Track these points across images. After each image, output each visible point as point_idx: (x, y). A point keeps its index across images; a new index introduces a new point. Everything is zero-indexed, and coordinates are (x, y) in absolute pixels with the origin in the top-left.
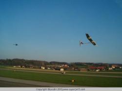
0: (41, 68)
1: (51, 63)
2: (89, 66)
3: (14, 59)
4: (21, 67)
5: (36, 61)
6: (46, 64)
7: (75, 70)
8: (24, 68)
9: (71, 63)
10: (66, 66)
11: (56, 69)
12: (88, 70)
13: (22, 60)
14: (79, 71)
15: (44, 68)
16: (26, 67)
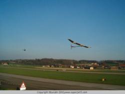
0: (70, 67)
1: (80, 62)
2: (120, 63)
3: (42, 59)
4: (51, 66)
5: (65, 60)
6: (75, 63)
7: (105, 68)
8: (53, 68)
9: (101, 61)
10: (96, 64)
11: (85, 68)
12: (119, 68)
13: (51, 60)
14: (110, 69)
15: (73, 67)
16: (55, 66)
